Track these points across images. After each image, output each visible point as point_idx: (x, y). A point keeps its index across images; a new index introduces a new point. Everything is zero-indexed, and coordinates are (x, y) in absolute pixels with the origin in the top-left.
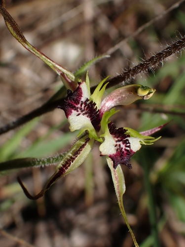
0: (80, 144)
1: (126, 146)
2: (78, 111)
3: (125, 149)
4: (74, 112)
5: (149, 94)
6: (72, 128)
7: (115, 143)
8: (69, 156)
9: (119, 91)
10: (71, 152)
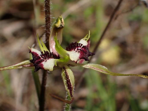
0: (64, 73)
1: (81, 47)
2: (44, 61)
3: (82, 48)
4: (43, 63)
5: (61, 21)
6: (51, 69)
7: (75, 51)
8: (65, 82)
9: (52, 41)
10: (64, 79)
